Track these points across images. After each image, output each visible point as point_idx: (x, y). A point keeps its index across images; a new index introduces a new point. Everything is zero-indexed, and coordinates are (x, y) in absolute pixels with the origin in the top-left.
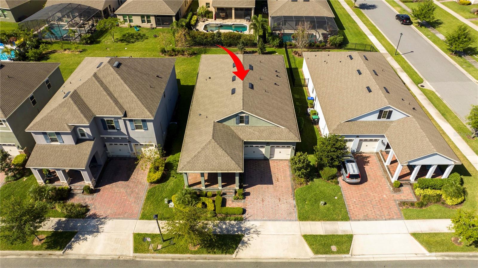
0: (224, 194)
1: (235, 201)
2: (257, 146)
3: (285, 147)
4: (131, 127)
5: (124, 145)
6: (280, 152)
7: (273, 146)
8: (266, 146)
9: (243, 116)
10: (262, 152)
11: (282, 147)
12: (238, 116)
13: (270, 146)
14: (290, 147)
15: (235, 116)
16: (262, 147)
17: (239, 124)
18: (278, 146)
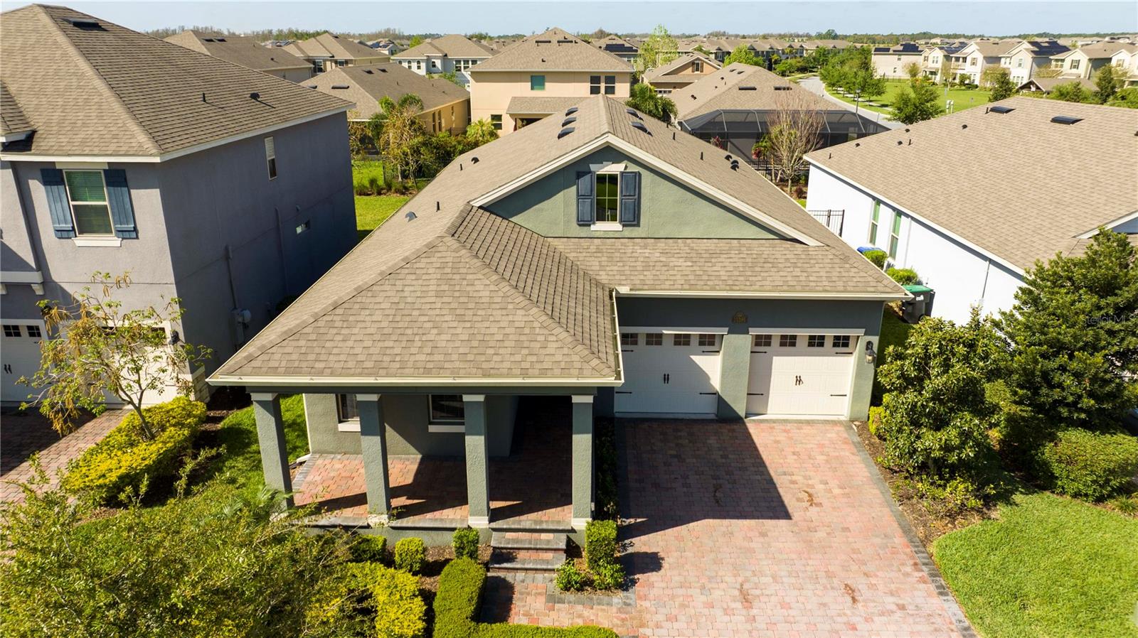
0: (502, 556)
1: (570, 596)
2: (682, 341)
3: (821, 345)
4: (56, 220)
5: (24, 332)
6: (799, 380)
7: (763, 341)
8: (729, 333)
9: (613, 179)
10: (704, 377)
11: (811, 345)
12: (588, 177)
13: (748, 333)
14: (851, 342)
15: (574, 176)
16: (708, 343)
17: (593, 227)
18: (788, 342)
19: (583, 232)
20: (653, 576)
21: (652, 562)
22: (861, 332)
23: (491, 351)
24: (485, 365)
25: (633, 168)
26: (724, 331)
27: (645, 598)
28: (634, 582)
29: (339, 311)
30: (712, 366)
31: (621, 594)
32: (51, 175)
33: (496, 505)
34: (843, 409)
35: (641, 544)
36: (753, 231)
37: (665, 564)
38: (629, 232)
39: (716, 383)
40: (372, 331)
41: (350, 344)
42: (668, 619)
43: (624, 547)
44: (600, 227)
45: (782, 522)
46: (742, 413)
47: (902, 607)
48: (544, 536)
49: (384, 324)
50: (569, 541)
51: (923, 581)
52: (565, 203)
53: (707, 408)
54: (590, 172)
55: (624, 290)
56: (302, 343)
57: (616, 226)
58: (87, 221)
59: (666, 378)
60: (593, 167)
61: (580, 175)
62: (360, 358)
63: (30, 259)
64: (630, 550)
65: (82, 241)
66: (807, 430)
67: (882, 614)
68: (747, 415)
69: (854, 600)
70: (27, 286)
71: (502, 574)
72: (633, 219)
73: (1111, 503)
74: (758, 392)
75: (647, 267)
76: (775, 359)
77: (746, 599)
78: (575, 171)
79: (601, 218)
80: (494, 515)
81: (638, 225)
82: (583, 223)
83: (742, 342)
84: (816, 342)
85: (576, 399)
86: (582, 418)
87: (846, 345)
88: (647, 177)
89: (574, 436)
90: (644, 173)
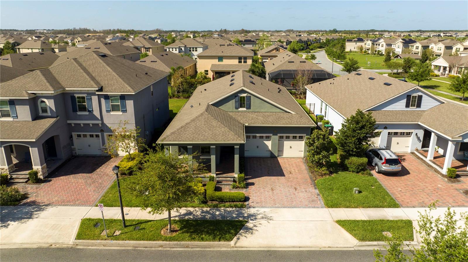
0: (218, 182)
1: (234, 189)
2: (261, 137)
3: (296, 138)
4: (106, 108)
5: (94, 136)
6: (291, 147)
7: (281, 137)
8: (273, 135)
9: (244, 97)
10: (267, 147)
11: (293, 138)
12: (238, 97)
13: (277, 135)
14: (303, 137)
15: (234, 97)
16: (268, 138)
17: (239, 109)
18: (288, 138)
19: (237, 110)
20: (252, 186)
21: (253, 184)
22: (305, 135)
23: (217, 136)
24: (216, 139)
25: (249, 95)
26: (271, 135)
27: (251, 190)
28: (248, 187)
29: (183, 128)
30: (269, 144)
31: (245, 189)
32: (107, 97)
33: (217, 173)
34: (302, 155)
35: (250, 181)
36: (279, 110)
37: (255, 184)
38: (248, 110)
39: (270, 148)
40: (191, 132)
41: (186, 135)
42: (255, 193)
43: (246, 181)
44: (241, 109)
45: (283, 177)
46: (277, 156)
47: (306, 191)
48: (228, 178)
49: (193, 131)
50: (234, 179)
51: (312, 187)
52: (232, 104)
53: (268, 155)
54: (238, 96)
55: (247, 125)
56: (176, 135)
57: (245, 109)
58: (115, 108)
59: (258, 147)
60: (239, 95)
61: (236, 97)
62: (189, 138)
63: (99, 118)
64: (248, 182)
65: (112, 113)
66: (293, 159)
67: (301, 192)
68: (278, 156)
69: (296, 190)
70: (98, 124)
71: (219, 186)
72: (249, 107)
73: (360, 173)
74: (281, 150)
75: (252, 119)
76: (285, 142)
77: (272, 190)
78: (235, 96)
79: (241, 107)
80: (217, 174)
81: (250, 109)
82: (237, 108)
83: (276, 138)
84: (295, 138)
85: (235, 147)
86: (237, 151)
87: (302, 138)
88: (252, 97)
89: (235, 155)
90: (252, 96)
